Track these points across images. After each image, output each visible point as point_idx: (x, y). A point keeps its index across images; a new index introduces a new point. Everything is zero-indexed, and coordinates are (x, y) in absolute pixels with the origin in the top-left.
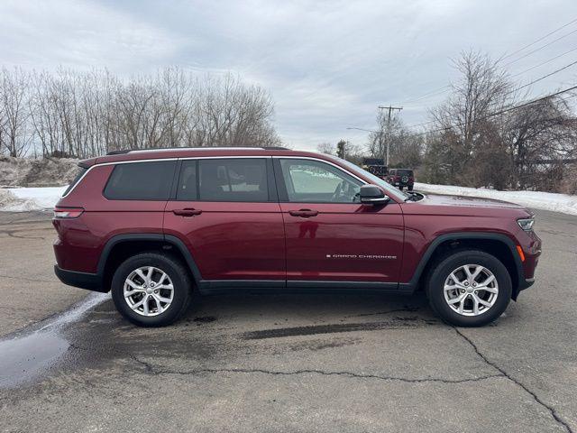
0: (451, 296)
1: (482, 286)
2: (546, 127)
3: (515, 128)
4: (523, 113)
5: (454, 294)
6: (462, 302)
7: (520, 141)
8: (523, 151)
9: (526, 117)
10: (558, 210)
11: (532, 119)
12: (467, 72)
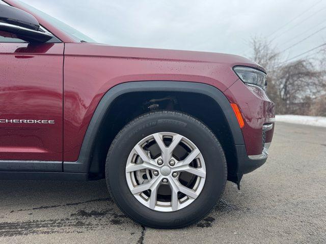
0: (141, 180)
1: (183, 166)
2: (299, 77)
3: (282, 78)
4: (286, 70)
5: (145, 177)
6: (154, 190)
7: (285, 86)
8: (286, 92)
9: (288, 72)
10: (307, 124)
11: (291, 73)
12: (254, 47)
